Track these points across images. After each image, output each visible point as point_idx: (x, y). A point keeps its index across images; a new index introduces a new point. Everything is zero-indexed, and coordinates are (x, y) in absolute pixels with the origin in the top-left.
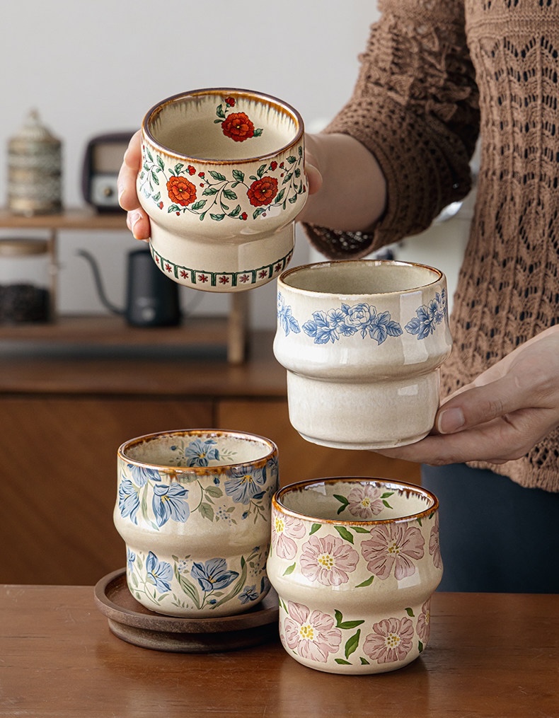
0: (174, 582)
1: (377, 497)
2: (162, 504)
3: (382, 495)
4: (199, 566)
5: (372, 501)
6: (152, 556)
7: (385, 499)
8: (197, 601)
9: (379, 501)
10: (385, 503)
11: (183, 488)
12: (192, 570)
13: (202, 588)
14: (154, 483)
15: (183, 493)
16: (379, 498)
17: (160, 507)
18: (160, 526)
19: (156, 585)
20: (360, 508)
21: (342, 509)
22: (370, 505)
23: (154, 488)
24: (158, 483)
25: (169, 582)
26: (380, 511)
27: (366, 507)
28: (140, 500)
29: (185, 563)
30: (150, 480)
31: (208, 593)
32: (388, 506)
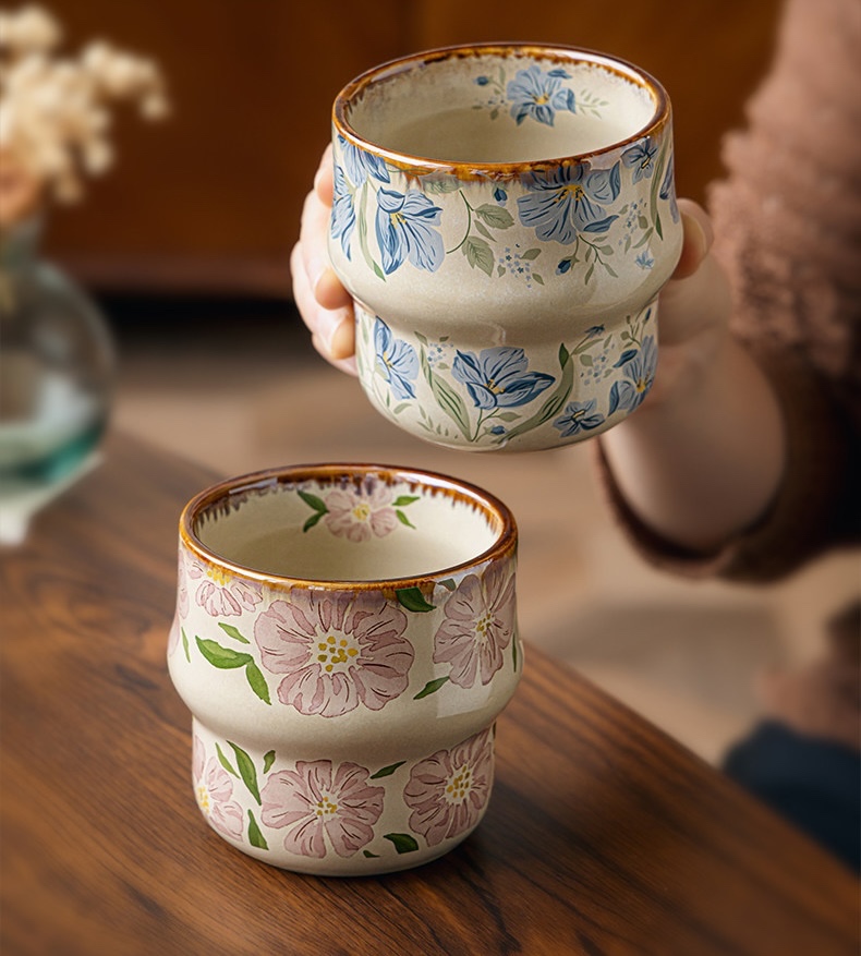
0: (419, 382)
1: (384, 503)
2: (391, 227)
3: (394, 500)
4: (467, 359)
5: (375, 511)
6: (381, 326)
7: (402, 509)
8: (463, 425)
9: (389, 511)
10: (400, 515)
11: (431, 203)
12: (455, 364)
13: (474, 403)
14: (378, 184)
15: (431, 212)
16: (389, 505)
17: (388, 234)
18: (387, 273)
19: (389, 381)
20: (348, 521)
21: (313, 521)
22: (369, 517)
23: (378, 194)
24: (386, 187)
25: (411, 382)
26: (388, 530)
27: (361, 521)
28: (357, 212)
29: (440, 350)
30: (371, 178)
31: (486, 413)
32: (406, 522)
